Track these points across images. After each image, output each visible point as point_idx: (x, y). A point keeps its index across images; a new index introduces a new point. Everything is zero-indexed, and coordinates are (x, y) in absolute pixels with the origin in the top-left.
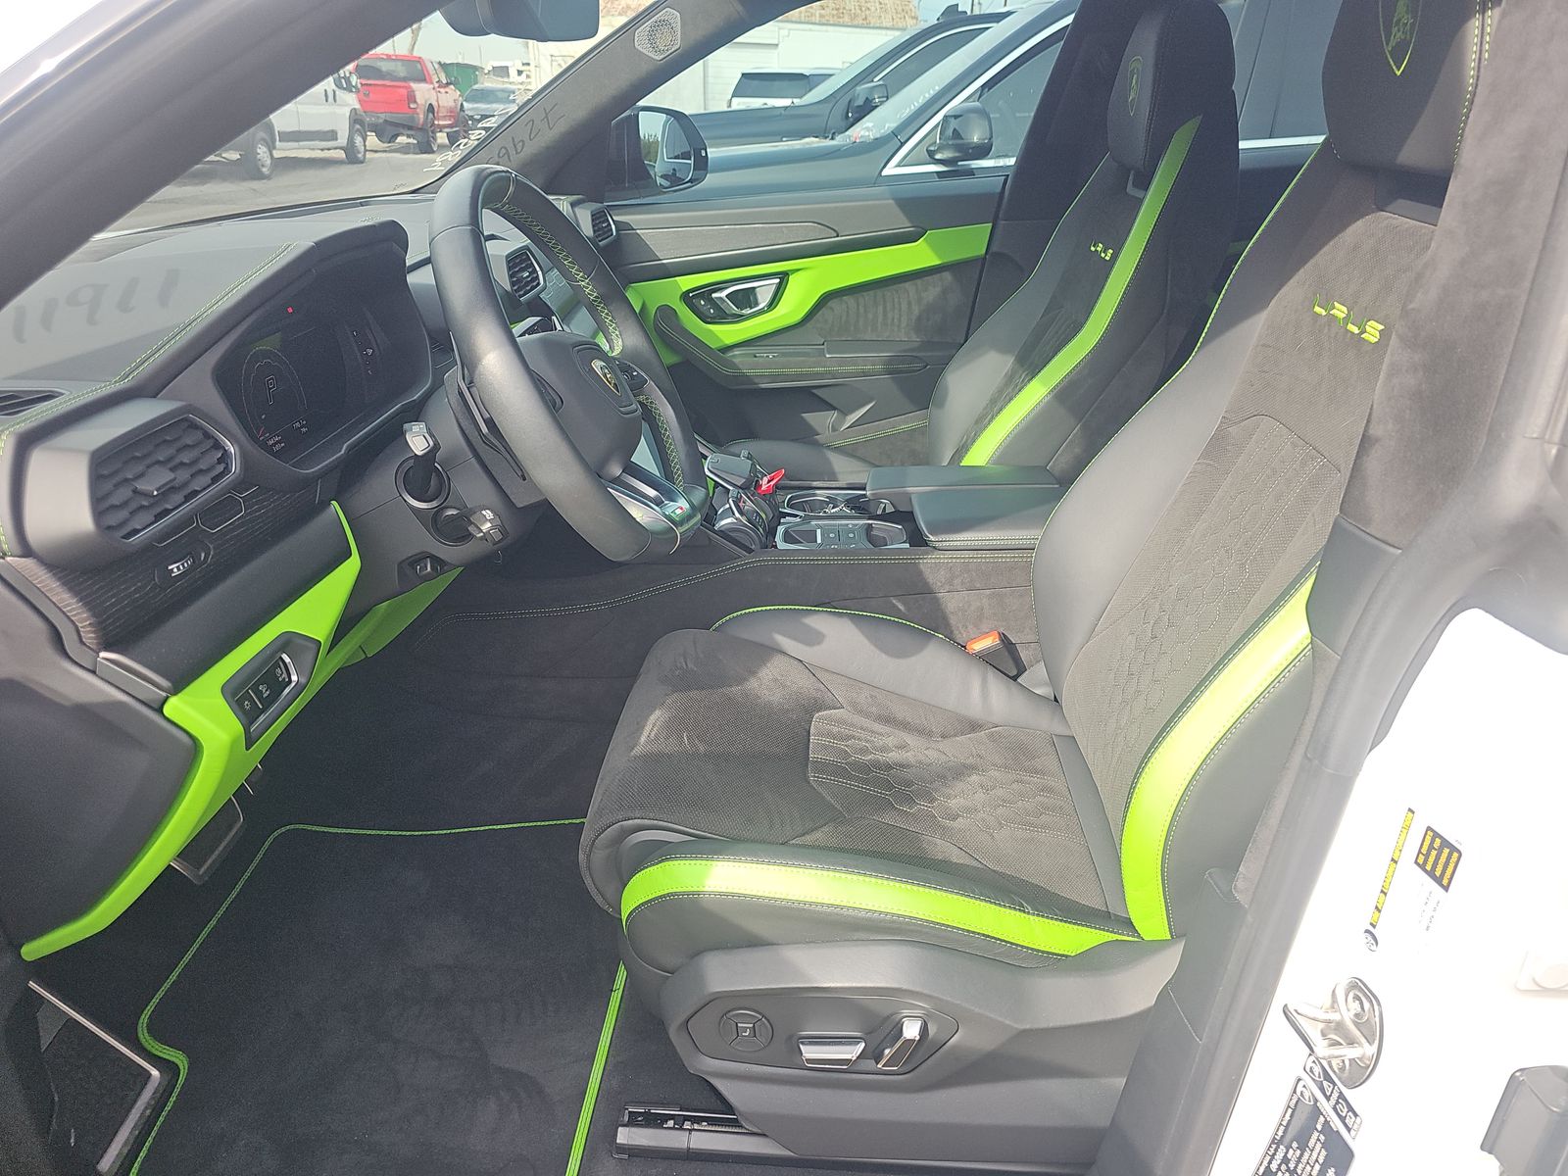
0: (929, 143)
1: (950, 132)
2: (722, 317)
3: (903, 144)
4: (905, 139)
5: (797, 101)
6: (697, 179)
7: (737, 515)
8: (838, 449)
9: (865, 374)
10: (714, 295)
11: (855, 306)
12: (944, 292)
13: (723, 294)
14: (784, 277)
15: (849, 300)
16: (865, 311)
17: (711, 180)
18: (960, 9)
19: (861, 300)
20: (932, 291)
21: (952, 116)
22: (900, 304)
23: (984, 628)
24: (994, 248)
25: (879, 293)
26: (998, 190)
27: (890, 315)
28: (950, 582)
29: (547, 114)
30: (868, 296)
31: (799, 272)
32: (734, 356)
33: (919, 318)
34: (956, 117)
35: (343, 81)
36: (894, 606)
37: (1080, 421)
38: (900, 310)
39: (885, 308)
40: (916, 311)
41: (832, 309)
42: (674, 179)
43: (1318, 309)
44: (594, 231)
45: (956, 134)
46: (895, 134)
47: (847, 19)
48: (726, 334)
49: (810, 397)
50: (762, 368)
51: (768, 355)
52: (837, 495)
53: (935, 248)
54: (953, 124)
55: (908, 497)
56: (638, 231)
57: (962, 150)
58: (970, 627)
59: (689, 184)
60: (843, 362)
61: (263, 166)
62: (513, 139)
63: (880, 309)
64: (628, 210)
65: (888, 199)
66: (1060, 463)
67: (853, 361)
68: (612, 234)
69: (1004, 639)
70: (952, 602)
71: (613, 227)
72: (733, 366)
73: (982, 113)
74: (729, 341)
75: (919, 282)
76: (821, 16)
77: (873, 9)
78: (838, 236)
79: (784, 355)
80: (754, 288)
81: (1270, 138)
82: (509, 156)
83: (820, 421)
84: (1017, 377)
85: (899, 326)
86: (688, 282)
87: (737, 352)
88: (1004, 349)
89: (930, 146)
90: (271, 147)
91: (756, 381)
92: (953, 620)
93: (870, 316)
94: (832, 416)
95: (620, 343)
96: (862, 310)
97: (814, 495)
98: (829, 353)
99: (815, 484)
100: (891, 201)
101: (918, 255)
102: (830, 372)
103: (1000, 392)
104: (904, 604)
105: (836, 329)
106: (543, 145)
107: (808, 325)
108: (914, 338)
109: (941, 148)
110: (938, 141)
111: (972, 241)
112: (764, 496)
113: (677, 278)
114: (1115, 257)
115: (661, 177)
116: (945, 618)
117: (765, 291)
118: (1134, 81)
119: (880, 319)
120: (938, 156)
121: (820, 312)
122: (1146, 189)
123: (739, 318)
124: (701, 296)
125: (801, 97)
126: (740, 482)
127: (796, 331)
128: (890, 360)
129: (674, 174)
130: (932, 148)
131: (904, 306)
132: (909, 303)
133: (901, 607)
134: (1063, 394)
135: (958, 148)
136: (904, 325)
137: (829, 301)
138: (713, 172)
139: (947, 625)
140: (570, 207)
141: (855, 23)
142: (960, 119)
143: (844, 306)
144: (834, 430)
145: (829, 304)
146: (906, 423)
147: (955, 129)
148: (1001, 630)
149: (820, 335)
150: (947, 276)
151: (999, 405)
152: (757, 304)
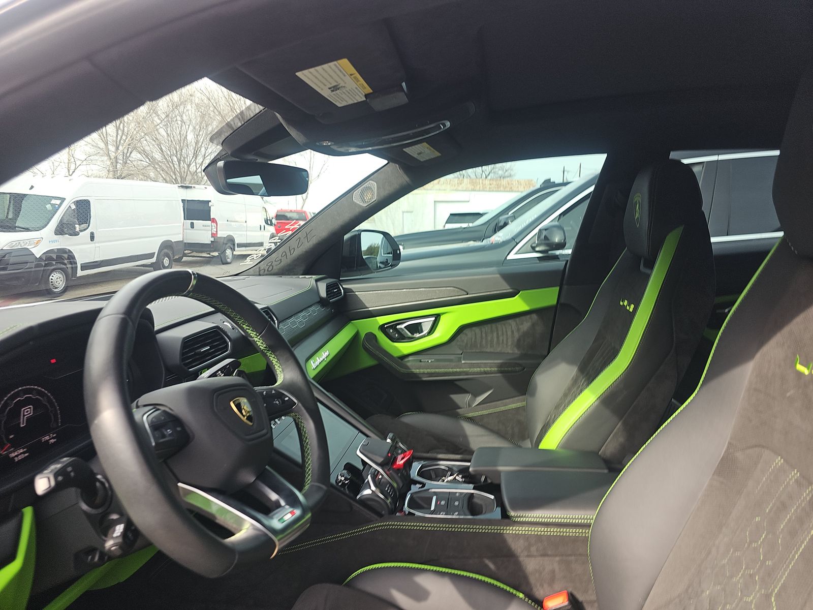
0: (532, 242)
1: (543, 237)
2: (402, 338)
3: (517, 244)
4: (519, 241)
5: (471, 225)
6: (395, 265)
7: (373, 488)
8: (471, 420)
9: (485, 373)
10: (398, 327)
11: (480, 332)
12: (533, 325)
13: (403, 326)
14: (437, 317)
15: (477, 330)
16: (486, 336)
17: (402, 265)
18: (551, 181)
19: (483, 330)
20: (526, 325)
21: (543, 230)
22: (506, 331)
23: (557, 586)
24: (562, 301)
25: (494, 325)
26: (562, 268)
27: (501, 338)
28: (528, 548)
29: (307, 235)
30: (487, 328)
31: (447, 314)
32: (409, 361)
33: (519, 340)
34: (546, 230)
35: (269, 221)
36: (487, 566)
37: (621, 419)
38: (507, 335)
39: (498, 334)
40: (516, 335)
41: (466, 335)
42: (385, 263)
43: (800, 367)
44: (327, 295)
45: (546, 238)
46: (513, 239)
47: (502, 189)
48: (405, 348)
49: (454, 386)
50: (422, 369)
51: (429, 360)
52: (454, 465)
53: (526, 300)
54: (544, 233)
55: (498, 473)
56: (356, 293)
57: (549, 246)
58: (546, 586)
59: (390, 267)
60: (472, 366)
61: (228, 258)
62: (289, 247)
63: (495, 334)
64: (352, 282)
65: (496, 274)
66: (610, 448)
67: (478, 365)
68: (341, 295)
69: (572, 599)
70: (531, 565)
71: (342, 291)
72: (407, 368)
73: (560, 228)
74: (406, 352)
75: (517, 319)
76: (490, 188)
77: (514, 184)
78: (467, 294)
79: (437, 360)
80: (420, 323)
81: (727, 235)
82: (286, 256)
83: (461, 399)
84: (579, 381)
85: (507, 344)
86: (383, 320)
87: (410, 358)
88: (570, 362)
89: (533, 244)
90: (233, 250)
91: (420, 376)
92: (532, 580)
93: (489, 338)
94: (468, 397)
95: (282, 377)
96: (484, 335)
97: (438, 465)
98: (464, 360)
99: (440, 456)
100: (498, 276)
101: (516, 304)
102: (464, 372)
103: (570, 389)
104: (495, 564)
105: (469, 346)
106: (304, 250)
107: (453, 343)
108: (516, 351)
109: (538, 245)
110: (536, 242)
111: (548, 297)
112: (398, 470)
113: (377, 318)
114: (635, 310)
115: (381, 263)
116: (525, 578)
117: (427, 324)
118: (637, 208)
119: (495, 340)
120: (537, 249)
121: (459, 336)
122: (652, 268)
123: (412, 339)
124: (391, 327)
125: (473, 223)
126: (380, 460)
127: (444, 347)
128: (501, 366)
129: (387, 262)
130: (534, 245)
131: (509, 333)
132: (512, 332)
133: (492, 566)
134: (608, 400)
135: (547, 245)
136: (510, 343)
137: (464, 330)
138: (403, 261)
139: (528, 583)
140: (315, 283)
141: (506, 190)
142: (548, 231)
143: (473, 333)
144: (470, 406)
145: (464, 331)
146: (513, 404)
147: (545, 236)
148: (570, 590)
149: (459, 348)
150: (534, 316)
151: (569, 399)
152: (422, 331)
